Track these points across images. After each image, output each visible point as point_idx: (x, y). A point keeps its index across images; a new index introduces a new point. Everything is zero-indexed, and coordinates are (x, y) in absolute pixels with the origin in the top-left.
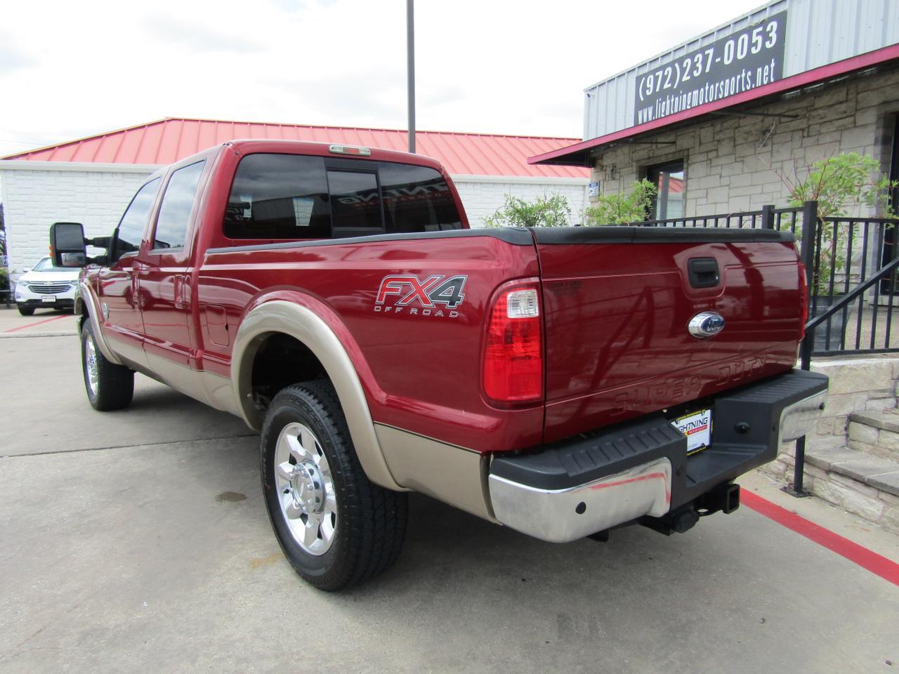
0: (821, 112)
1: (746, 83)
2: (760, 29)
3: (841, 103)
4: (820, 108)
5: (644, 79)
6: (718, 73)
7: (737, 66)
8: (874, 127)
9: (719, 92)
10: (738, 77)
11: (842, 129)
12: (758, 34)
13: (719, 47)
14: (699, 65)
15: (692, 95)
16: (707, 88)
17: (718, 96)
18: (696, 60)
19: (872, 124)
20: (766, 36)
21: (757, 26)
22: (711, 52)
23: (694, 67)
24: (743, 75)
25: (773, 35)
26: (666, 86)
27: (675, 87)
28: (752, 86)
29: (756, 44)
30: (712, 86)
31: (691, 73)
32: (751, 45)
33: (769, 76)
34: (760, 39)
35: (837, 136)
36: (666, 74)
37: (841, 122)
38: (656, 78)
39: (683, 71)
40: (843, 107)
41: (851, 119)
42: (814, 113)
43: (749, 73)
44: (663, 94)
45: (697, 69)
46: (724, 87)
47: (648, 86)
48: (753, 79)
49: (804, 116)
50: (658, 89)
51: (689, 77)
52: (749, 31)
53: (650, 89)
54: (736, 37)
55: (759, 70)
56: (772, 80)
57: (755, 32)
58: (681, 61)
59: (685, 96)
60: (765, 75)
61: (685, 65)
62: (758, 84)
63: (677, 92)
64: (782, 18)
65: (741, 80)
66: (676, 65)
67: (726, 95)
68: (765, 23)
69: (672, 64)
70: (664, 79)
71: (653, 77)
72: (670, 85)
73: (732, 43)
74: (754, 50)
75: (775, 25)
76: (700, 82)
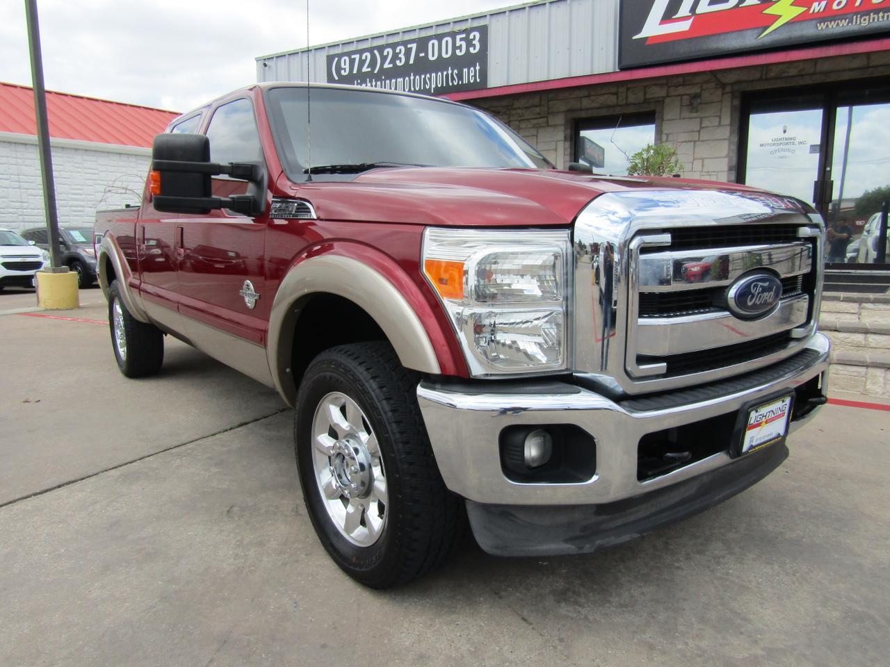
0: (519, 111)
1: (453, 79)
2: (464, 36)
3: (536, 106)
4: (519, 108)
5: (337, 59)
6: (423, 66)
7: (440, 64)
8: (563, 128)
9: (425, 83)
10: (445, 73)
11: (538, 127)
12: (461, 39)
13: (423, 44)
14: (402, 56)
15: (396, 82)
16: (412, 78)
17: (424, 86)
18: (398, 51)
19: (562, 125)
20: (470, 43)
21: (460, 32)
22: (414, 46)
23: (396, 57)
24: (450, 72)
25: (476, 42)
26: (365, 69)
27: (376, 72)
28: (458, 82)
29: (460, 47)
30: (417, 77)
31: (393, 61)
32: (455, 47)
33: (475, 76)
34: (464, 44)
35: (533, 132)
36: (364, 58)
37: (536, 121)
38: (352, 62)
39: (384, 59)
40: (538, 110)
41: (545, 120)
42: (514, 112)
43: (456, 71)
44: (363, 77)
45: (400, 59)
46: (430, 79)
47: (343, 66)
48: (460, 76)
50: (355, 71)
51: (391, 66)
52: (453, 35)
53: (345, 69)
54: (439, 37)
55: (465, 70)
56: (478, 80)
57: (458, 37)
58: (381, 49)
59: (388, 82)
60: (472, 74)
61: (385, 53)
62: (465, 81)
63: (378, 77)
64: (484, 31)
65: (447, 76)
66: (376, 52)
67: (433, 86)
68: (467, 32)
69: (371, 50)
70: (362, 63)
71: (347, 58)
72: (369, 69)
73: (436, 42)
74: (458, 52)
75: (477, 35)
76: (405, 70)
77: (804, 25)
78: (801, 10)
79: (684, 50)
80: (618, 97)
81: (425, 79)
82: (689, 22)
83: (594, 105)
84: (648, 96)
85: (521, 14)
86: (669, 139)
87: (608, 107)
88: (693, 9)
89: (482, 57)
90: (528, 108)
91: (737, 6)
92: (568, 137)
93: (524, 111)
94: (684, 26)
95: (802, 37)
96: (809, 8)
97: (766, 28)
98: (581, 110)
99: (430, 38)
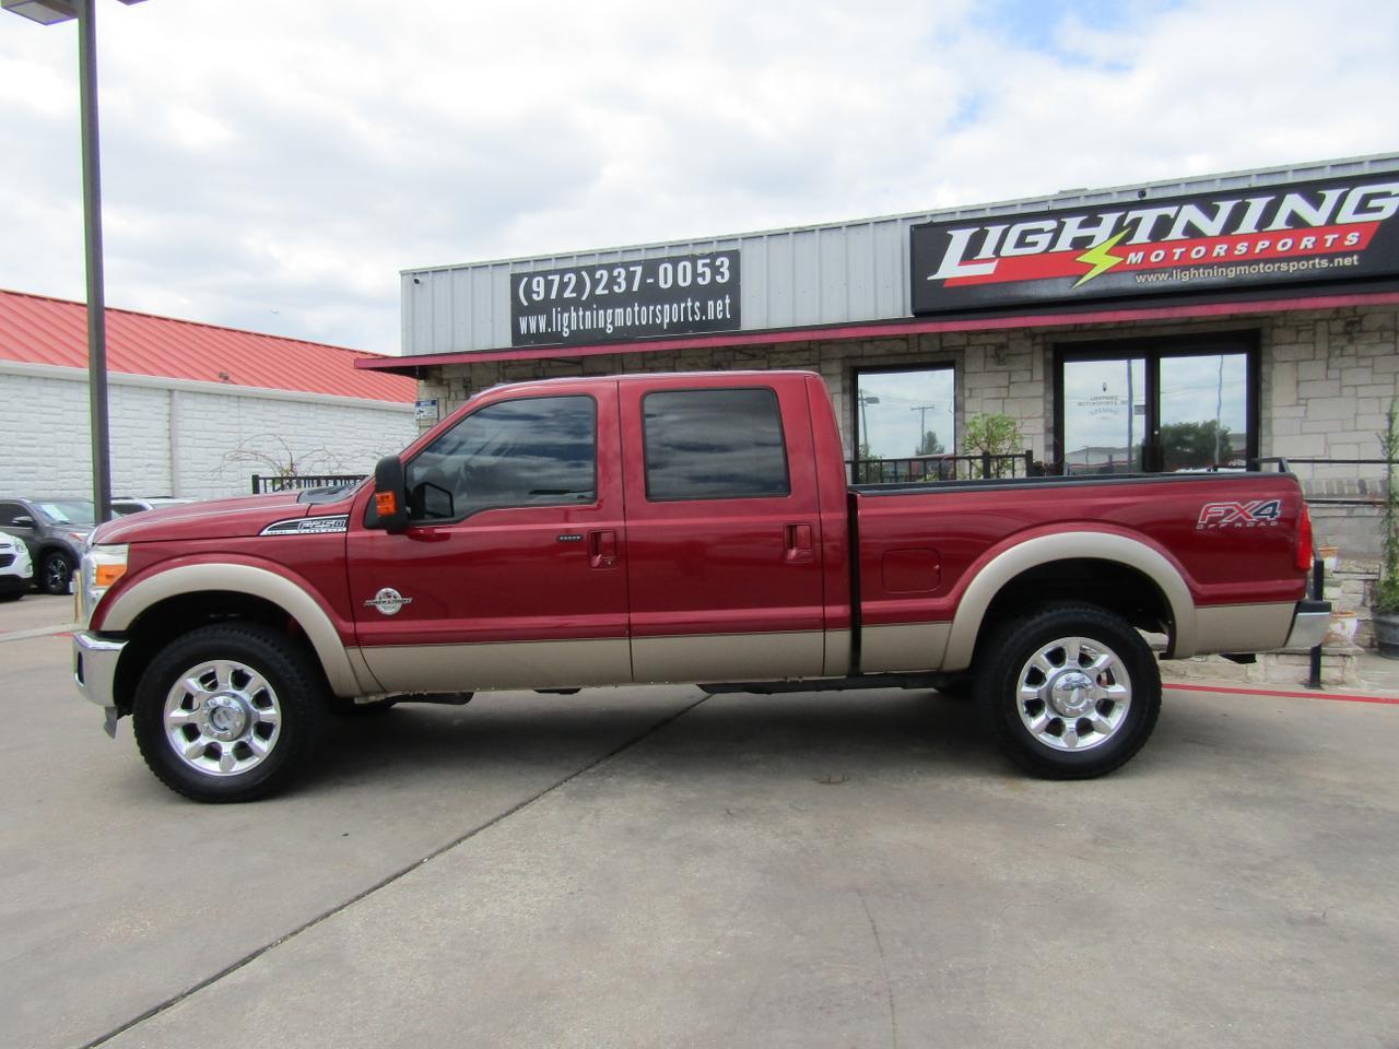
0: (782, 355)
1: (693, 313)
2: (708, 261)
3: (804, 351)
4: (781, 352)
5: (526, 279)
6: (651, 295)
7: (676, 294)
8: (839, 378)
9: (655, 315)
10: (683, 305)
12: (704, 265)
13: (651, 268)
14: (621, 280)
15: (613, 313)
16: (636, 309)
17: (654, 320)
18: (615, 273)
19: (838, 374)
20: (716, 271)
21: (703, 257)
22: (639, 270)
23: (612, 281)
24: (689, 304)
25: (725, 270)
26: (567, 294)
27: (584, 298)
28: (701, 318)
29: (703, 275)
30: (644, 308)
31: (609, 286)
32: (695, 274)
33: (724, 310)
34: (708, 271)
36: (566, 279)
38: (548, 285)
39: (595, 283)
40: (806, 355)
41: (817, 368)
42: (775, 356)
43: (697, 304)
44: (565, 305)
45: (619, 285)
46: (662, 312)
47: (535, 288)
48: (704, 310)
49: (764, 357)
50: (553, 296)
51: (606, 292)
52: (693, 259)
53: (538, 293)
54: (675, 261)
55: (711, 303)
56: (728, 316)
57: (700, 262)
58: (592, 270)
59: (601, 312)
60: (718, 309)
61: (598, 276)
62: (711, 316)
63: (587, 306)
64: (734, 257)
65: (686, 308)
66: (584, 273)
67: (667, 320)
68: (714, 256)
69: (577, 271)
70: (563, 286)
71: (542, 280)
72: (574, 295)
73: (670, 267)
74: (700, 280)
75: (726, 262)
76: (625, 300)
77: (1122, 276)
78: (1116, 260)
79: (988, 296)
80: (908, 345)
81: (654, 311)
82: (995, 264)
83: (879, 352)
84: (945, 345)
85: (782, 240)
86: (973, 394)
87: (898, 354)
88: (997, 250)
89: (733, 288)
90: (794, 351)
91: (1046, 251)
92: (848, 388)
93: (787, 356)
94: (988, 269)
95: (1120, 289)
96: (1126, 259)
97: (1082, 277)
98: (862, 357)
99: (662, 260)
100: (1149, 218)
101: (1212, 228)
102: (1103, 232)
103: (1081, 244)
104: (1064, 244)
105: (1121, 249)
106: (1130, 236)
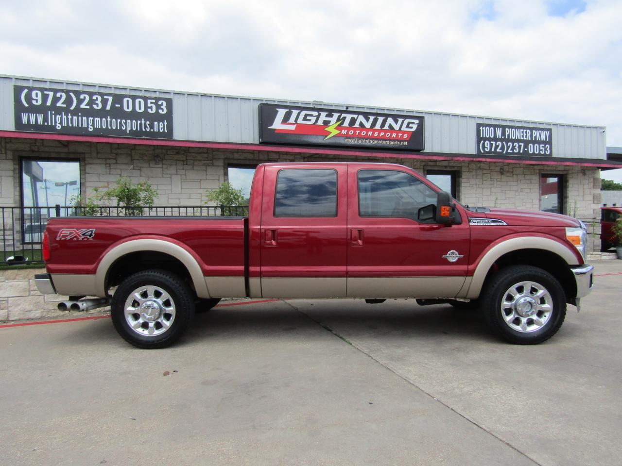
0: (193, 154)
1: (146, 127)
2: (154, 101)
3: (204, 153)
5: (26, 91)
6: (117, 113)
7: (134, 115)
9: (122, 125)
10: (139, 122)
11: (207, 165)
12: (151, 103)
13: (118, 99)
14: (98, 102)
15: (93, 120)
16: (109, 119)
17: (121, 128)
18: (94, 98)
19: (222, 166)
20: (158, 107)
21: (151, 98)
22: (111, 99)
23: (93, 102)
24: (143, 122)
25: (164, 107)
26: (59, 104)
27: (71, 109)
28: (150, 130)
29: (151, 108)
30: (114, 120)
31: (90, 104)
32: (146, 107)
33: (164, 128)
34: (154, 107)
35: (204, 168)
36: (58, 96)
37: (205, 162)
38: (45, 96)
39: (80, 101)
40: (206, 155)
41: (211, 162)
43: (148, 122)
44: (59, 111)
45: (97, 105)
46: (126, 124)
47: (34, 97)
48: (152, 126)
49: (183, 154)
50: (48, 104)
51: (88, 107)
52: (145, 99)
53: (37, 101)
54: (134, 98)
55: (156, 123)
56: (166, 131)
57: (149, 101)
58: (78, 94)
59: (85, 118)
60: (161, 127)
61: (82, 97)
62: (156, 130)
63: (75, 113)
64: (169, 102)
65: (141, 124)
66: (72, 94)
67: (129, 129)
68: (157, 99)
69: (67, 92)
70: (56, 99)
71: (40, 93)
72: (65, 106)
73: (130, 101)
74: (149, 110)
75: (165, 104)
76: (102, 113)
77: (340, 138)
78: (338, 132)
79: (293, 139)
80: (254, 155)
81: (120, 123)
82: (295, 126)
83: (242, 158)
85: (195, 98)
87: (250, 160)
88: (296, 120)
89: (169, 117)
90: (200, 153)
91: (314, 124)
92: (225, 172)
93: (196, 155)
94: (293, 128)
95: (340, 143)
96: (341, 132)
97: (327, 136)
98: (233, 159)
99: (126, 96)
100: (349, 117)
101: (368, 125)
102: (333, 119)
103: (326, 123)
104: (320, 123)
105: (339, 127)
106: (342, 123)
